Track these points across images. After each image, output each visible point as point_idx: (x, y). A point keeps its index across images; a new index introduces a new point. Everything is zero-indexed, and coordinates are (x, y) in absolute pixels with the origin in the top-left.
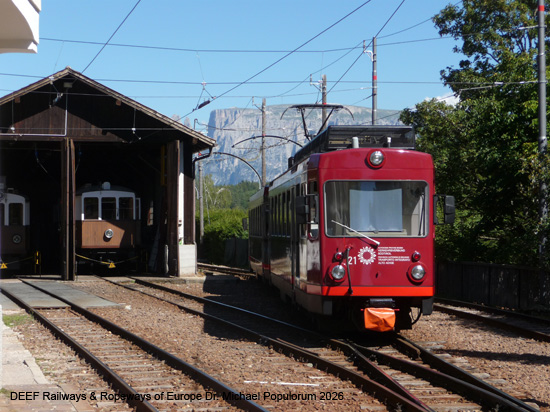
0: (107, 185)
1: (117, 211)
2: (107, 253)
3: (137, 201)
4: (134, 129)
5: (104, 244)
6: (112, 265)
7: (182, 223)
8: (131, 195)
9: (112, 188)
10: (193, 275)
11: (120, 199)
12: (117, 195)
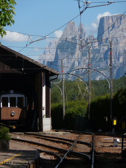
0: (12, 91)
1: (17, 103)
2: (12, 122)
3: (25, 99)
4: (23, 69)
5: (11, 118)
6: (14, 127)
7: (45, 108)
8: (23, 96)
9: (14, 93)
10: (49, 132)
11: (18, 97)
12: (17, 96)
